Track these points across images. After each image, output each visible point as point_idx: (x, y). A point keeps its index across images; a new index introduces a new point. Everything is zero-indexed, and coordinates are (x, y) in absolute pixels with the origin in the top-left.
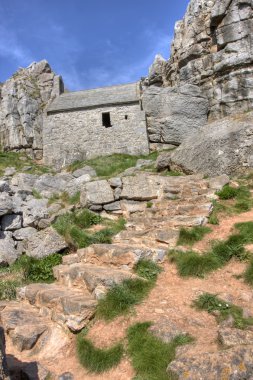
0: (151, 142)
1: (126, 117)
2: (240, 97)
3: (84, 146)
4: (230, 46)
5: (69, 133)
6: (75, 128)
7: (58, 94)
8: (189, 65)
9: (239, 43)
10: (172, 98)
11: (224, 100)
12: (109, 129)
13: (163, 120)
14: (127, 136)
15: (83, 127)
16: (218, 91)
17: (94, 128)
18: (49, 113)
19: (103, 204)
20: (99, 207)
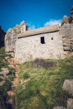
1: (52, 39)
3: (32, 53)
5: (26, 46)
6: (29, 45)
7: (25, 31)
12: (44, 45)
14: (52, 48)
15: (32, 44)
17: (37, 44)
18: (18, 38)
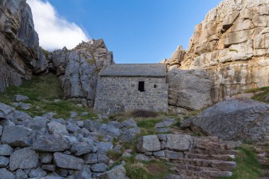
0: (169, 105)
1: (155, 86)
2: (235, 82)
3: (124, 102)
4: (233, 47)
5: (114, 92)
6: (119, 89)
7: (109, 64)
8: (202, 56)
9: (240, 45)
10: (188, 78)
11: (223, 83)
12: (143, 93)
13: (180, 91)
15: (125, 89)
16: (220, 76)
18: (102, 76)
19: (153, 152)
20: (151, 153)
